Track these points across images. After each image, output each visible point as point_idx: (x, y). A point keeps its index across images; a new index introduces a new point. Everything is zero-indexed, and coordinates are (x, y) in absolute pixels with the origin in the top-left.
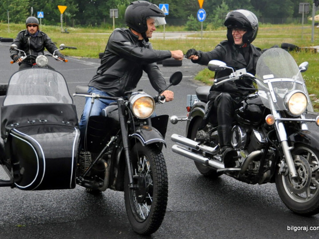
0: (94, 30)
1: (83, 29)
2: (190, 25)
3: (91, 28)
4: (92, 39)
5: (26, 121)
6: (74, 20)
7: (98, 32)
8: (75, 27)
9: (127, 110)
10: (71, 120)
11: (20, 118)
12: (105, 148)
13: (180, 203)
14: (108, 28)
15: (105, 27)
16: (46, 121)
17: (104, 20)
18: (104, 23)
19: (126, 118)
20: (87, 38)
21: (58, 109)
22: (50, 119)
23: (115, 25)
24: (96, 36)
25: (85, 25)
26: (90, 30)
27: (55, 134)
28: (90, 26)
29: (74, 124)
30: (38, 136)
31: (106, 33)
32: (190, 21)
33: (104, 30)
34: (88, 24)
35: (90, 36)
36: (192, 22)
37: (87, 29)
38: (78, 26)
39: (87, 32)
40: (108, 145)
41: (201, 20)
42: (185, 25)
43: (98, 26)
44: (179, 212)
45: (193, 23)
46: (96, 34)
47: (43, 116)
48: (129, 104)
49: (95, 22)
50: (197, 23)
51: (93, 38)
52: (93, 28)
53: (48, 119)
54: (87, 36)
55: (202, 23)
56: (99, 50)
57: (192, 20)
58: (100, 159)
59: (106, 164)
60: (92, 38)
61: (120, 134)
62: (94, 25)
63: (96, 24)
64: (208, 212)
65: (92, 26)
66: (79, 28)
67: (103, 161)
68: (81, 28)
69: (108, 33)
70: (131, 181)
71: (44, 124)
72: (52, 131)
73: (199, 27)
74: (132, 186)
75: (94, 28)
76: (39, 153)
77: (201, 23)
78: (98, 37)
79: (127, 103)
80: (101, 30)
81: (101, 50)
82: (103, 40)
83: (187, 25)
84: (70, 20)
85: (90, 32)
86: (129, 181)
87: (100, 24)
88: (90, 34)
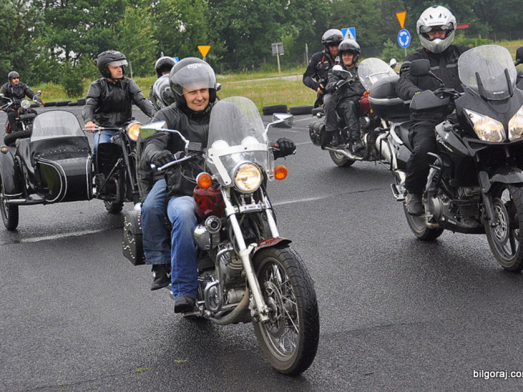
0: (252, 75)
1: (235, 76)
2: (388, 54)
3: (247, 73)
4: (250, 89)
5: (49, 151)
6: (222, 64)
7: (258, 78)
8: (223, 74)
9: (124, 136)
10: (85, 149)
11: (45, 150)
12: (114, 168)
13: (405, 312)
14: (271, 71)
15: (266, 70)
16: (65, 150)
17: (265, 59)
18: (265, 64)
19: (126, 143)
20: (242, 87)
21: (73, 141)
22: (68, 148)
23: (281, 66)
24: (255, 84)
25: (239, 69)
26: (245, 76)
27: (73, 159)
28: (245, 71)
29: (88, 151)
30: (59, 161)
31: (269, 77)
32: (387, 49)
33: (265, 74)
34: (242, 68)
35: (247, 84)
36: (391, 49)
37: (241, 75)
38: (228, 72)
39: (241, 79)
40: (116, 165)
41: (404, 46)
42: (381, 54)
43: (256, 70)
44: (404, 324)
45: (392, 51)
46: (254, 80)
47: (62, 147)
48: (126, 131)
49: (252, 64)
50: (398, 51)
51: (251, 87)
52: (249, 72)
53: (67, 149)
54: (242, 85)
55: (406, 50)
56: (262, 104)
57: (390, 47)
58: (111, 178)
59: (116, 181)
60: (249, 87)
61: (123, 157)
62: (250, 69)
63: (253, 66)
64: (446, 321)
65: (248, 70)
66: (229, 75)
67: (114, 179)
68: (232, 74)
69: (272, 77)
70: (133, 188)
71: (63, 153)
72: (70, 157)
73: (401, 56)
74: (134, 192)
75: (251, 73)
76: (61, 171)
77: (404, 51)
78: (258, 85)
79: (124, 131)
80: (261, 75)
81: (264, 103)
82: (265, 89)
83: (383, 55)
84: (216, 65)
85: (246, 79)
86: (132, 189)
87: (259, 66)
88: (246, 81)
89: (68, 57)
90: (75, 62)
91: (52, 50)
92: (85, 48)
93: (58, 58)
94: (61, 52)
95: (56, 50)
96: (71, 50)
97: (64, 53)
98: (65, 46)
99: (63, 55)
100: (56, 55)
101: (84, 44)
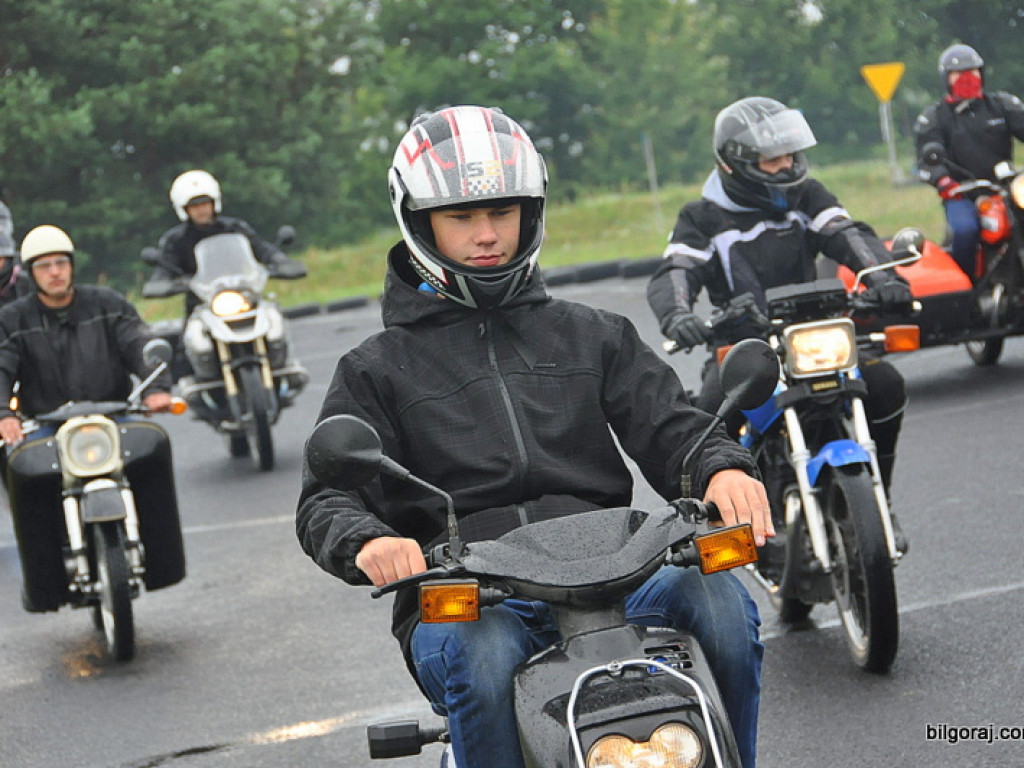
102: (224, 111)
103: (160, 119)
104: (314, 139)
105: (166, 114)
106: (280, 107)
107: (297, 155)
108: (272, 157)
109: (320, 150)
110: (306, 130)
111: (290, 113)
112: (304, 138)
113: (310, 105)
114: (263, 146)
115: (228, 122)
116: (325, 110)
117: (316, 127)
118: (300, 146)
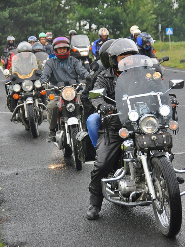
89: (90, 28)
90: (95, 32)
91: (80, 23)
92: (103, 22)
93: (83, 29)
94: (86, 25)
95: (82, 23)
96: (92, 24)
97: (88, 25)
98: (89, 20)
99: (87, 27)
100: (82, 27)
101: (103, 19)
102: (40, 16)
103: (25, 16)
104: (61, 24)
105: (26, 16)
106: (53, 16)
107: (56, 28)
108: (51, 27)
109: (61, 27)
110: (59, 22)
111: (55, 18)
112: (58, 24)
113: (60, 16)
114: (49, 25)
115: (41, 18)
116: (63, 18)
117: (61, 22)
118: (57, 25)
